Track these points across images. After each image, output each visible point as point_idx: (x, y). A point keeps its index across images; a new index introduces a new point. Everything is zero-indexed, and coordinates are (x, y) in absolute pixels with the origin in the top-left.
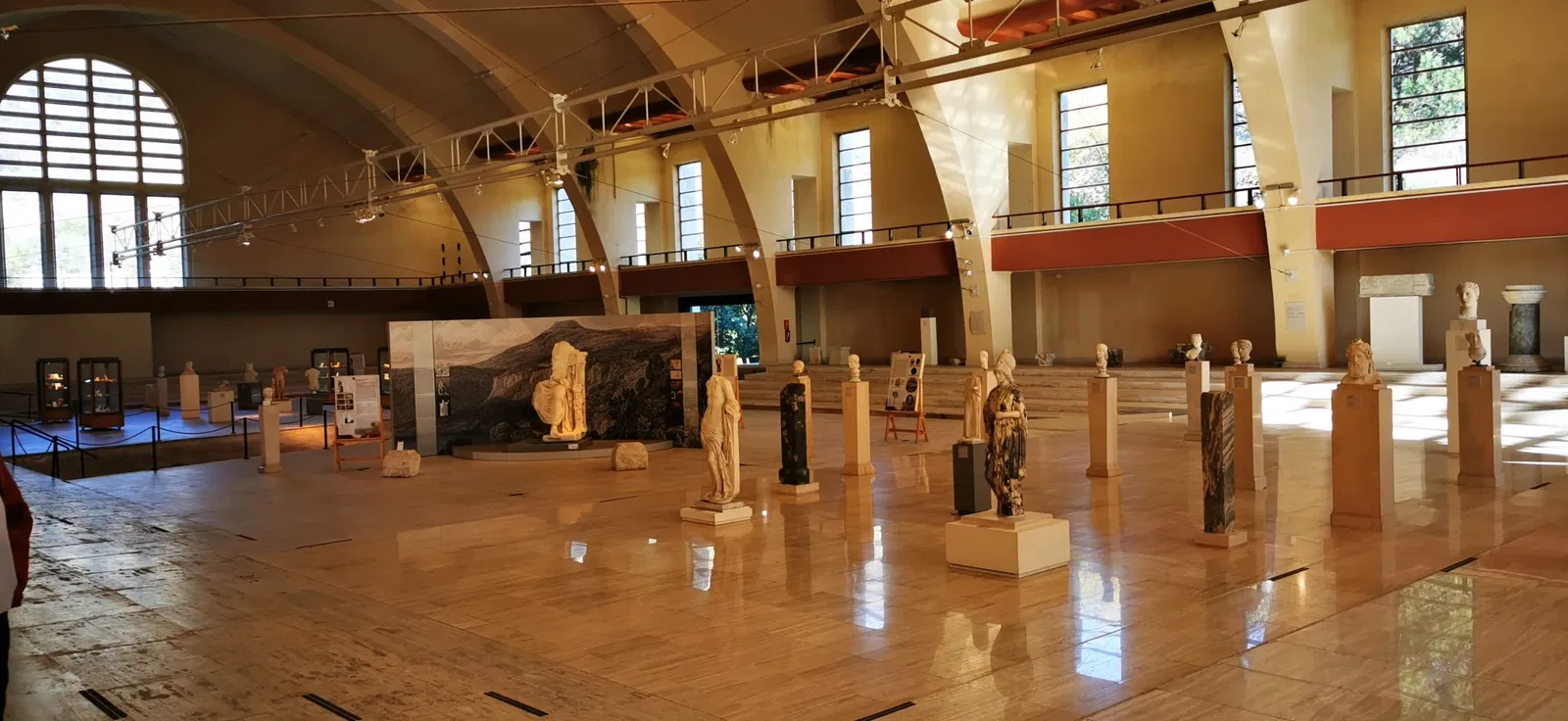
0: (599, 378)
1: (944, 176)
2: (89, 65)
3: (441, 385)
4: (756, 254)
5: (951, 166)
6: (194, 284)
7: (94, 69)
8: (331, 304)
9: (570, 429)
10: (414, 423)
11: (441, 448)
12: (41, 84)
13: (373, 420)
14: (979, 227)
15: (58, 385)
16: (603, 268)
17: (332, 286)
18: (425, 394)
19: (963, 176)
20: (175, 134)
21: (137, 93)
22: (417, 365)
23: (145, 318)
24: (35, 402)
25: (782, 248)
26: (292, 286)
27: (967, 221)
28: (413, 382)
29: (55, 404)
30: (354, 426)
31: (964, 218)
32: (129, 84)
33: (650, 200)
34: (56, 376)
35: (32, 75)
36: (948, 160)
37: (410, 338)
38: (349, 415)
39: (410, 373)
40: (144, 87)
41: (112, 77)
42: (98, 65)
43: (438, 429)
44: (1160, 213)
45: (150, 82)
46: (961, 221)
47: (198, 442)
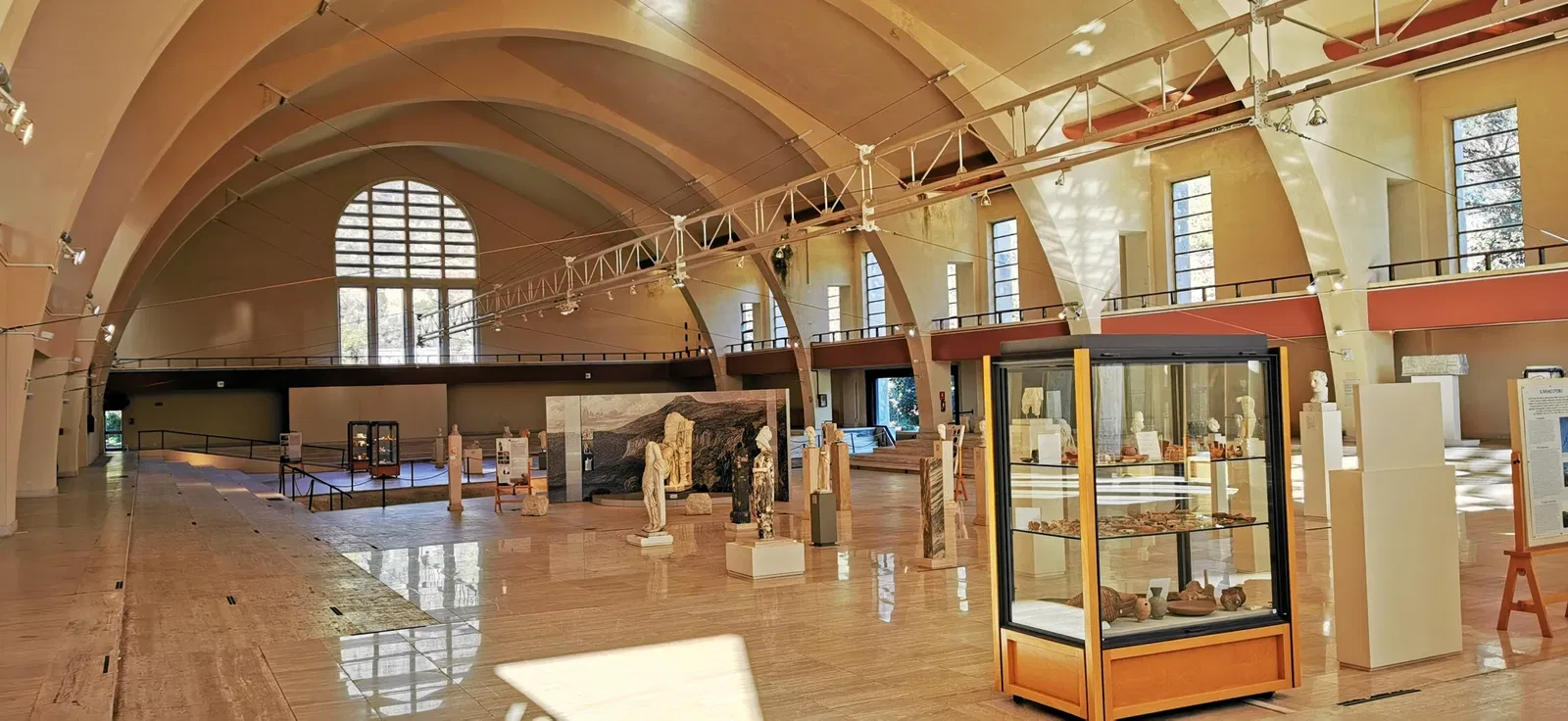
0: (708, 442)
1: (1056, 264)
2: (406, 185)
3: (586, 446)
4: (912, 333)
5: (1060, 256)
6: (485, 361)
7: (410, 188)
8: (588, 376)
9: (676, 482)
10: (564, 476)
11: (585, 496)
12: (370, 203)
13: (522, 472)
14: (1087, 308)
15: (362, 443)
16: (796, 345)
17: (589, 361)
18: (573, 454)
19: (1070, 264)
20: (470, 238)
21: (442, 206)
22: (568, 430)
23: (441, 389)
24: (346, 457)
25: (935, 328)
26: (556, 361)
27: (1076, 304)
28: (564, 444)
29: (360, 458)
30: (509, 477)
31: (1073, 301)
32: (435, 200)
33: (842, 284)
34: (361, 436)
35: (364, 196)
36: (1058, 250)
37: (561, 409)
38: (506, 468)
39: (562, 437)
40: (448, 201)
41: (424, 196)
42: (413, 185)
43: (583, 480)
44: (1238, 296)
45: (451, 196)
46: (1072, 304)
47: (440, 488)
